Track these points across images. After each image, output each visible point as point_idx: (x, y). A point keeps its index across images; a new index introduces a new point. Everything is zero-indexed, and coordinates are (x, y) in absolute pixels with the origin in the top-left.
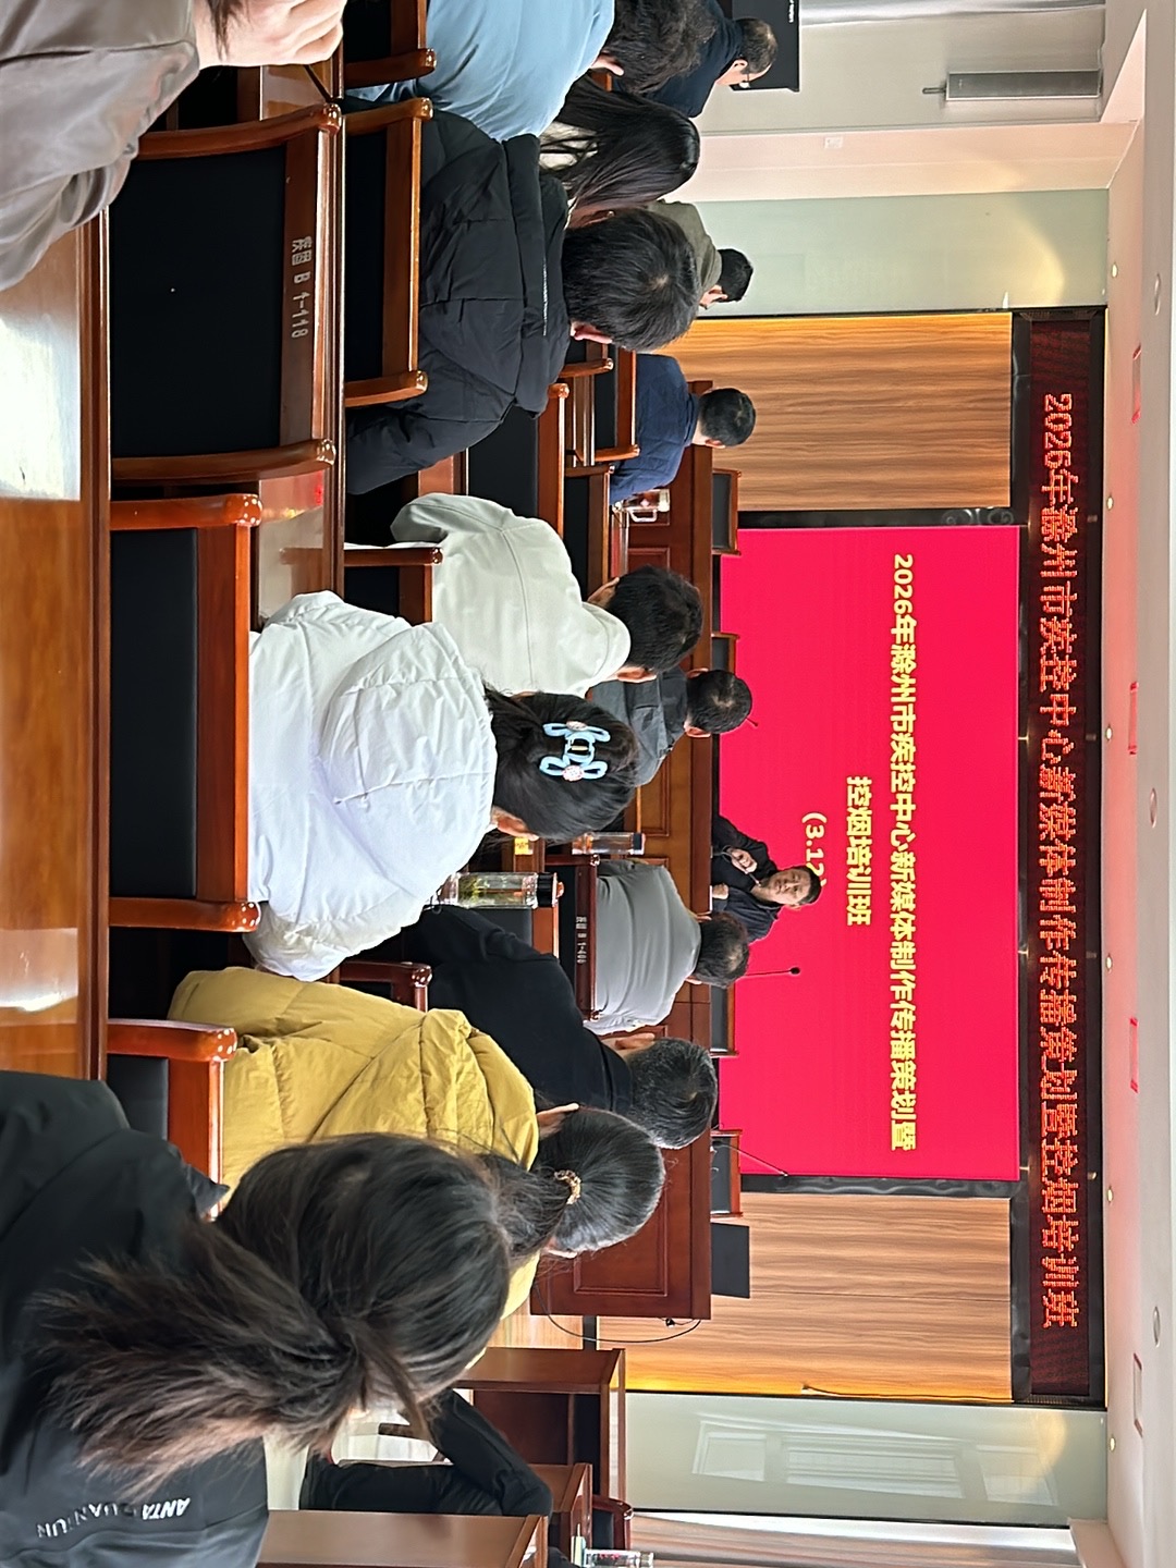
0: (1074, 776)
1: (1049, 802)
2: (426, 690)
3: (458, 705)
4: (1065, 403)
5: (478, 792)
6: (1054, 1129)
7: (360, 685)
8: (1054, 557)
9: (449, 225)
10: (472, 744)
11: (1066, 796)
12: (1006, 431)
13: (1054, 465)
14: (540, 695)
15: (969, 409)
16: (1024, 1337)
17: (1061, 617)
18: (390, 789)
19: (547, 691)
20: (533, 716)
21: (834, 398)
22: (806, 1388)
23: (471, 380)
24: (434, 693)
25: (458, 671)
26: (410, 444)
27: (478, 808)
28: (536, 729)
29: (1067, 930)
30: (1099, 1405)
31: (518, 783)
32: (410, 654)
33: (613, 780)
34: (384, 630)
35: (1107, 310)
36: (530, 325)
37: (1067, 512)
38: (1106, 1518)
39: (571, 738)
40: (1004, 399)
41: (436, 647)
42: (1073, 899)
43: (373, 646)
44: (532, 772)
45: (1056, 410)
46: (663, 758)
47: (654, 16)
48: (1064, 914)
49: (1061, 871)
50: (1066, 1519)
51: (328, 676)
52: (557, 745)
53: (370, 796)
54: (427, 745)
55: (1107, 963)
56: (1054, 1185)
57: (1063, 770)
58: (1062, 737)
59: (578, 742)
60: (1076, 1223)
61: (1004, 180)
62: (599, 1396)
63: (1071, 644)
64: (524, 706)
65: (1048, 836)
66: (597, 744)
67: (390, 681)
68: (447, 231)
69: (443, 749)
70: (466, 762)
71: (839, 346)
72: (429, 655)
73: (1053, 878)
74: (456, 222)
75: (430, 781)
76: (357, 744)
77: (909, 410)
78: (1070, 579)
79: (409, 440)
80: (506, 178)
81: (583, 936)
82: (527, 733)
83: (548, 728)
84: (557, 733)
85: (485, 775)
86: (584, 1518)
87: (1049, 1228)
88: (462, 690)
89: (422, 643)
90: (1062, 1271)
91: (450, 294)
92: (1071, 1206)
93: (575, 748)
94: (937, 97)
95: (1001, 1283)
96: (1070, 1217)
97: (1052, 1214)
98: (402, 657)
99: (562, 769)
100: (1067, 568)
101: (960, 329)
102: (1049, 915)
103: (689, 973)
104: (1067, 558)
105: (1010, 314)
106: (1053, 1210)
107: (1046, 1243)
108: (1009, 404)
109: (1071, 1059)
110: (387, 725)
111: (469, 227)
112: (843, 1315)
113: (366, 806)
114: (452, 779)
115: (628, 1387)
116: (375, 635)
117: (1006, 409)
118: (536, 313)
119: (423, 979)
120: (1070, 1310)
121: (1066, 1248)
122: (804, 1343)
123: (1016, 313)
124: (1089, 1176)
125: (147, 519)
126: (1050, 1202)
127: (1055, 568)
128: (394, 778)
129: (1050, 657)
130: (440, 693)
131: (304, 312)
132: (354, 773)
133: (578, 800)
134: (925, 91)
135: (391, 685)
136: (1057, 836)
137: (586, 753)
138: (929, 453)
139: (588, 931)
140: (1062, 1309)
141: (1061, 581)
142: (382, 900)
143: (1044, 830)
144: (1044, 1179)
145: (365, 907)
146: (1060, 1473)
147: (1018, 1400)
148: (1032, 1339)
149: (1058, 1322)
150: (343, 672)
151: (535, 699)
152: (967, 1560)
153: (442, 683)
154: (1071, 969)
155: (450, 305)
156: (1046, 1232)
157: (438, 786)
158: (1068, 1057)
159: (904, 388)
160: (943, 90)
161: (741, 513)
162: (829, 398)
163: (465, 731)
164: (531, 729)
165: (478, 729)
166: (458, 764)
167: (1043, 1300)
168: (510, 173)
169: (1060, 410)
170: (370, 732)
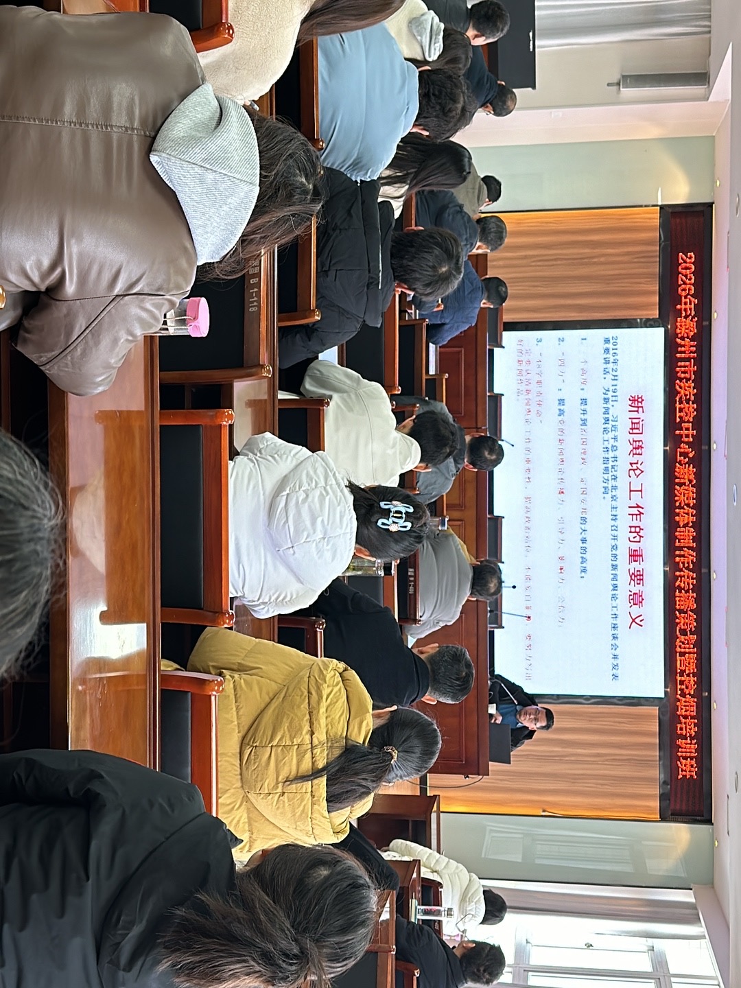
0: (695, 469)
1: (681, 485)
2: (321, 492)
3: (337, 499)
4: (690, 258)
5: (348, 542)
6: (683, 669)
7: (288, 491)
8: (684, 346)
9: (330, 232)
10: (345, 518)
11: (690, 481)
12: (656, 274)
13: (683, 293)
14: (379, 487)
15: (635, 262)
16: (665, 783)
17: (688, 380)
18: (304, 544)
19: (383, 485)
20: (375, 498)
21: (558, 257)
22: (544, 811)
23: (343, 312)
24: (324, 493)
25: (336, 479)
26: (310, 343)
27: (348, 549)
28: (376, 505)
29: (691, 556)
30: (709, 821)
31: (366, 532)
32: (312, 473)
33: (415, 532)
34: (297, 456)
35: (714, 205)
36: (372, 283)
37: (691, 320)
38: (713, 884)
39: (393, 510)
40: (655, 257)
41: (324, 467)
42: (694, 540)
43: (292, 466)
44: (374, 526)
45: (685, 262)
46: (454, 478)
47: (440, 104)
48: (689, 548)
49: (688, 523)
50: (690, 885)
51: (270, 484)
52: (386, 513)
53: (295, 548)
54: (323, 521)
55: (714, 576)
56: (684, 699)
57: (689, 466)
58: (689, 448)
59: (397, 512)
60: (696, 721)
61: (654, 132)
62: (425, 821)
63: (693, 395)
64: (370, 493)
65: (680, 503)
66: (407, 513)
67: (303, 488)
68: (329, 234)
69: (330, 522)
70: (341, 528)
71: (561, 227)
72: (320, 471)
73: (683, 527)
74: (334, 230)
75: (324, 538)
76: (287, 522)
77: (602, 263)
78: (694, 358)
79: (310, 341)
80: (360, 206)
81: (412, 579)
82: (371, 506)
83: (382, 504)
84: (387, 507)
85: (351, 533)
86: (417, 888)
87: (681, 723)
88: (338, 490)
89: (317, 465)
90: (688, 747)
91: (330, 266)
92: (693, 711)
93: (395, 515)
94: (615, 88)
95: (654, 754)
96: (692, 717)
97: (682, 716)
98: (308, 474)
99: (388, 525)
100: (691, 352)
101: (630, 217)
102: (681, 548)
103: (469, 594)
104: (691, 346)
105: (659, 208)
106: (684, 713)
107: (679, 732)
108: (658, 259)
109: (693, 629)
110: (302, 511)
111: (340, 232)
112: (564, 771)
113: (292, 552)
114: (335, 537)
115: (441, 810)
116: (292, 460)
117: (656, 262)
118: (374, 276)
119: (321, 627)
120: (692, 769)
121: (691, 735)
122: (542, 787)
123: (662, 207)
124: (704, 694)
125: (177, 419)
126: (682, 709)
127: (684, 352)
128: (306, 538)
129: (681, 402)
130: (327, 493)
131: (255, 299)
132: (286, 536)
133: (396, 541)
134: (609, 85)
135: (304, 491)
136: (686, 504)
137: (401, 518)
138: (611, 288)
139: (415, 576)
140: (688, 769)
141: (688, 359)
142: (300, 594)
143: (677, 501)
144: (678, 696)
145: (291, 597)
146: (687, 859)
147: (663, 818)
148: (671, 786)
149: (686, 776)
150: (277, 482)
151: (377, 489)
152: (637, 907)
153: (328, 487)
154: (693, 578)
155: (330, 273)
156: (679, 726)
157: (328, 541)
158: (691, 629)
159: (598, 251)
160: (618, 84)
161: (504, 323)
162: (555, 257)
163: (341, 512)
164: (373, 504)
165: (347, 511)
166: (338, 529)
167: (677, 765)
168: (363, 203)
169: (688, 260)
170: (294, 515)
